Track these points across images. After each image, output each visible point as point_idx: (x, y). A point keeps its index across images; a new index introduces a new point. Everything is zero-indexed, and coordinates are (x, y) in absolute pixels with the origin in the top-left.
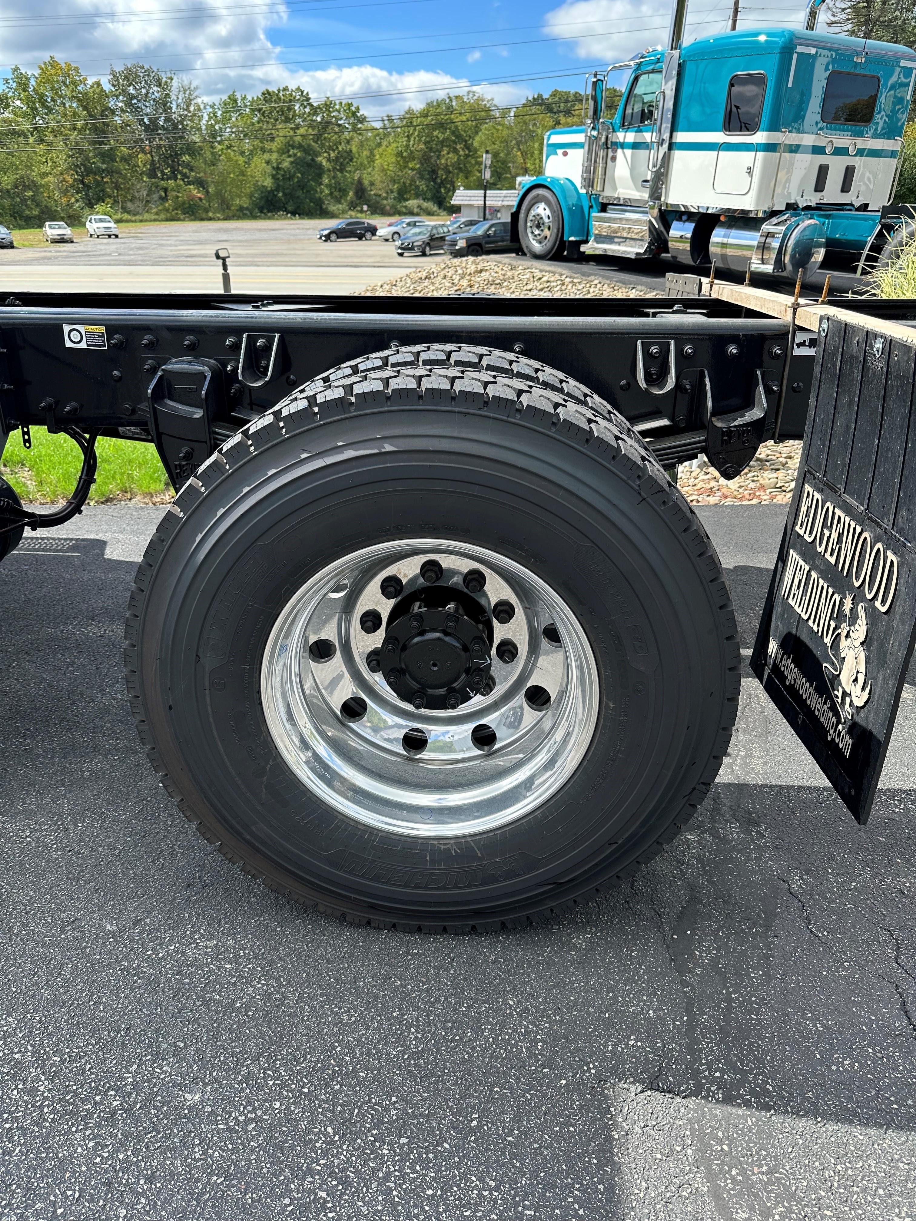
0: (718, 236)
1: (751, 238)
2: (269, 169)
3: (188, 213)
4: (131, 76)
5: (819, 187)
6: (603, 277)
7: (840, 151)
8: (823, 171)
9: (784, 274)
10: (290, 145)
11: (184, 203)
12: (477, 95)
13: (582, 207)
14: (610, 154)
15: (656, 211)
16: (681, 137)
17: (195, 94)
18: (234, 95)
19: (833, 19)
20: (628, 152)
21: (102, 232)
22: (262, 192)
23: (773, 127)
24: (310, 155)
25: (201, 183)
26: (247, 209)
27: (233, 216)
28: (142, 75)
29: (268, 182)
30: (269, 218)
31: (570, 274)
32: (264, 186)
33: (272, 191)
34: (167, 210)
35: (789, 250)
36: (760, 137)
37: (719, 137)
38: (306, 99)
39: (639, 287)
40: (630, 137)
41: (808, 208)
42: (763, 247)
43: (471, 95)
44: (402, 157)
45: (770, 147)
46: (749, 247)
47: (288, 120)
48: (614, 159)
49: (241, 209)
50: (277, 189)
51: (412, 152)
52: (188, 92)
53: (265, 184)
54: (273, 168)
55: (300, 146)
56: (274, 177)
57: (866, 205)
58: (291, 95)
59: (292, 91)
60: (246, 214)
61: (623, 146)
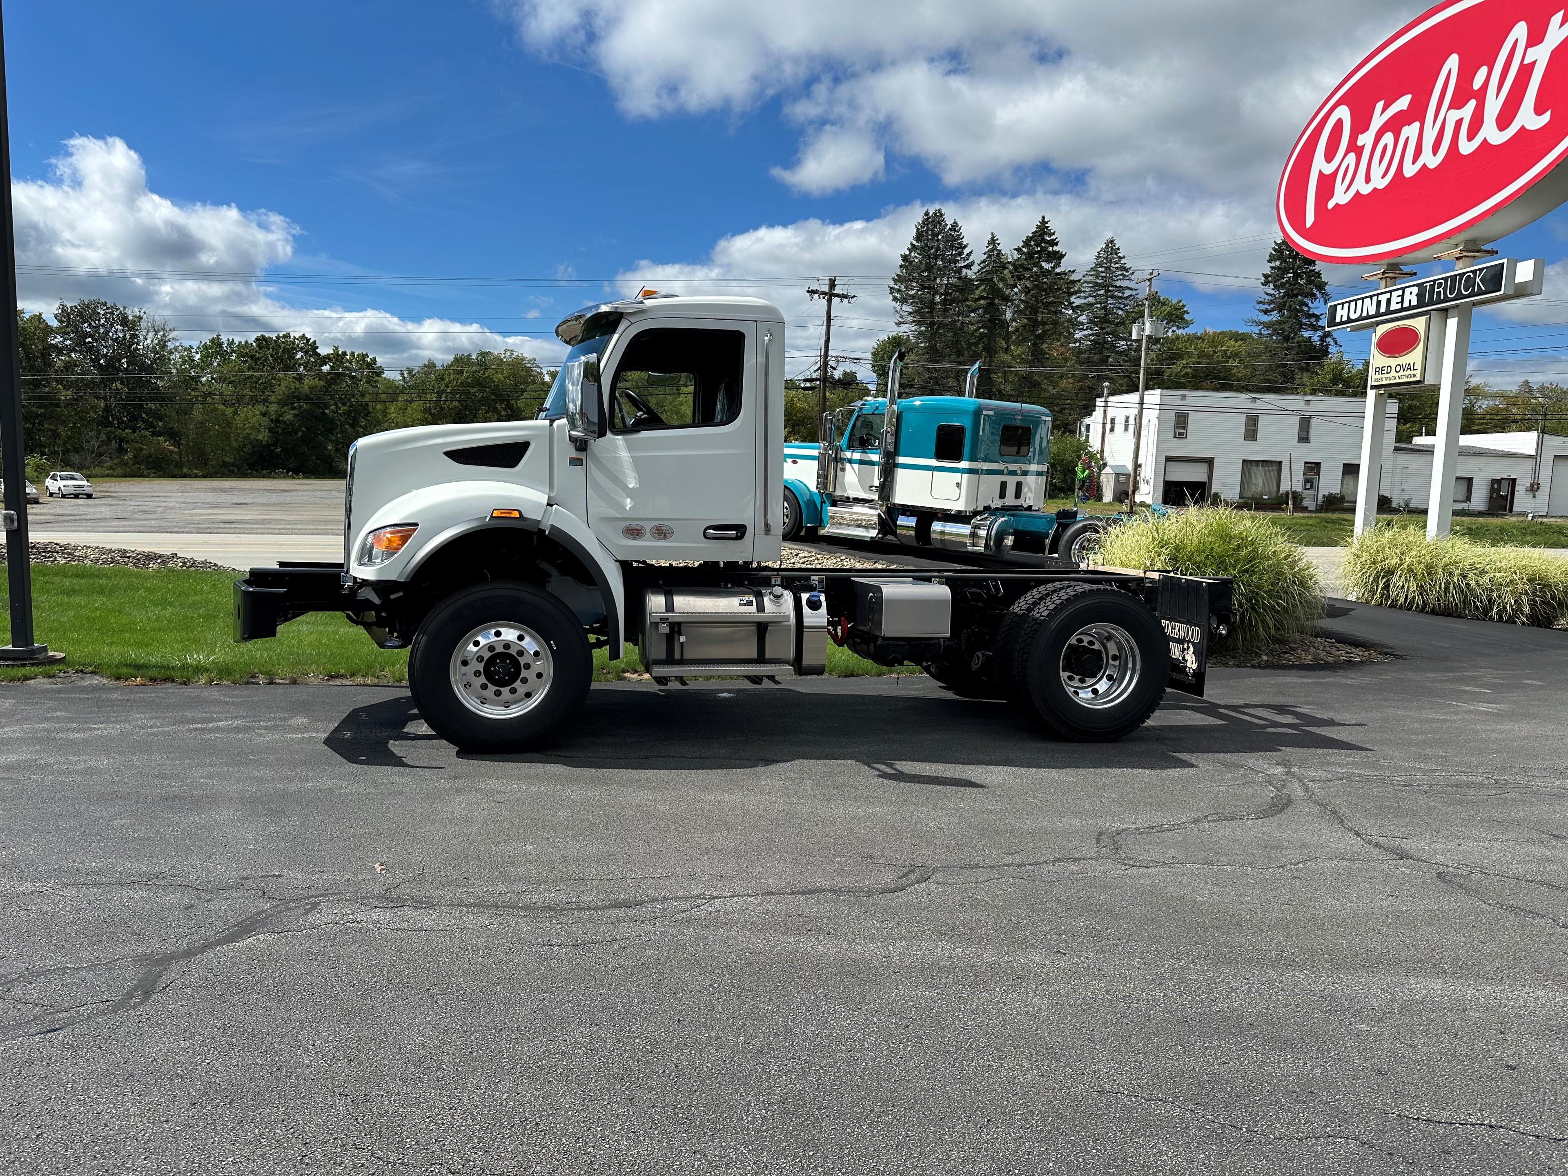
0: (937, 526)
1: (966, 529)
2: (265, 421)
3: (153, 468)
4: (87, 313)
5: (1002, 495)
6: (848, 554)
7: (1013, 473)
8: (1003, 485)
9: (990, 553)
10: (294, 397)
11: (150, 456)
12: (515, 354)
13: (814, 502)
14: (839, 466)
15: (884, 508)
16: (901, 460)
17: (170, 336)
18: (218, 339)
19: (901, 320)
20: (856, 466)
21: (71, 490)
22: (254, 447)
23: (973, 459)
24: (319, 407)
25: (173, 435)
26: (233, 465)
27: (216, 473)
28: (102, 312)
29: (263, 436)
30: (263, 477)
31: (817, 551)
32: (258, 440)
33: (268, 446)
34: (126, 464)
35: (993, 537)
36: (964, 464)
37: (934, 462)
38: (311, 348)
39: (881, 562)
40: (857, 456)
41: (997, 509)
42: (973, 535)
43: (508, 354)
44: (431, 414)
45: (970, 471)
46: (964, 536)
47: (287, 368)
48: (843, 470)
49: (225, 465)
50: (275, 444)
51: (442, 409)
52: (161, 333)
53: (260, 437)
54: (272, 420)
55: (307, 398)
56: (271, 430)
57: (1031, 506)
58: (293, 343)
59: (295, 338)
60: (232, 471)
61: (850, 461)
